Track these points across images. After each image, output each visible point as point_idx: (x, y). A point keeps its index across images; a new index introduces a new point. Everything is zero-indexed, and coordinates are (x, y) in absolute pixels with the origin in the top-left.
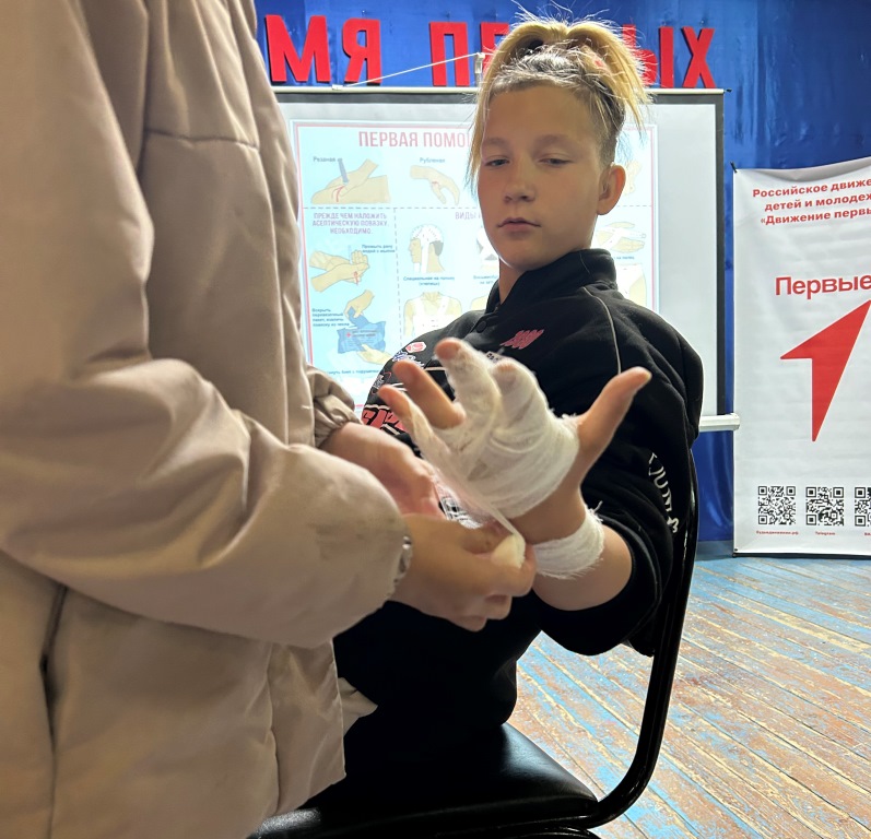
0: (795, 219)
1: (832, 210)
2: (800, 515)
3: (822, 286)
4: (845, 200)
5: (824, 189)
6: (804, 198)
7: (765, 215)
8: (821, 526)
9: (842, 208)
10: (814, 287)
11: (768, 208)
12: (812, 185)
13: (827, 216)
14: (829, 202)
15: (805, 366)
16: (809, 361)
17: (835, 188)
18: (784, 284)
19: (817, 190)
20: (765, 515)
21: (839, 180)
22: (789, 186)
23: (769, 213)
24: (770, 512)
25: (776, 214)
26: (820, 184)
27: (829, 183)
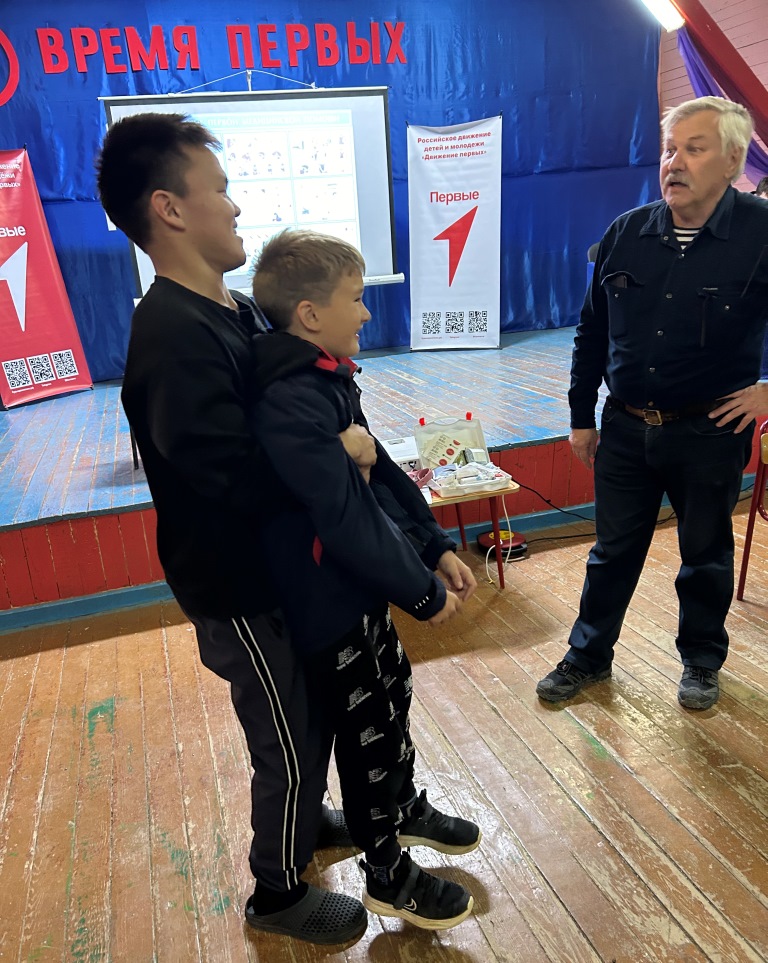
0: (440, 157)
1: (458, 151)
2: (443, 329)
3: (454, 198)
4: (465, 146)
5: (455, 139)
6: (445, 144)
7: (424, 154)
8: (452, 334)
9: (464, 151)
10: (450, 197)
11: (426, 150)
12: (449, 136)
13: (456, 155)
14: (457, 147)
15: (446, 243)
16: (447, 241)
17: (460, 138)
18: (434, 196)
19: (451, 139)
20: (426, 328)
21: (461, 134)
22: (437, 136)
23: (426, 153)
24: (428, 327)
25: (430, 153)
26: (453, 136)
27: (457, 135)
